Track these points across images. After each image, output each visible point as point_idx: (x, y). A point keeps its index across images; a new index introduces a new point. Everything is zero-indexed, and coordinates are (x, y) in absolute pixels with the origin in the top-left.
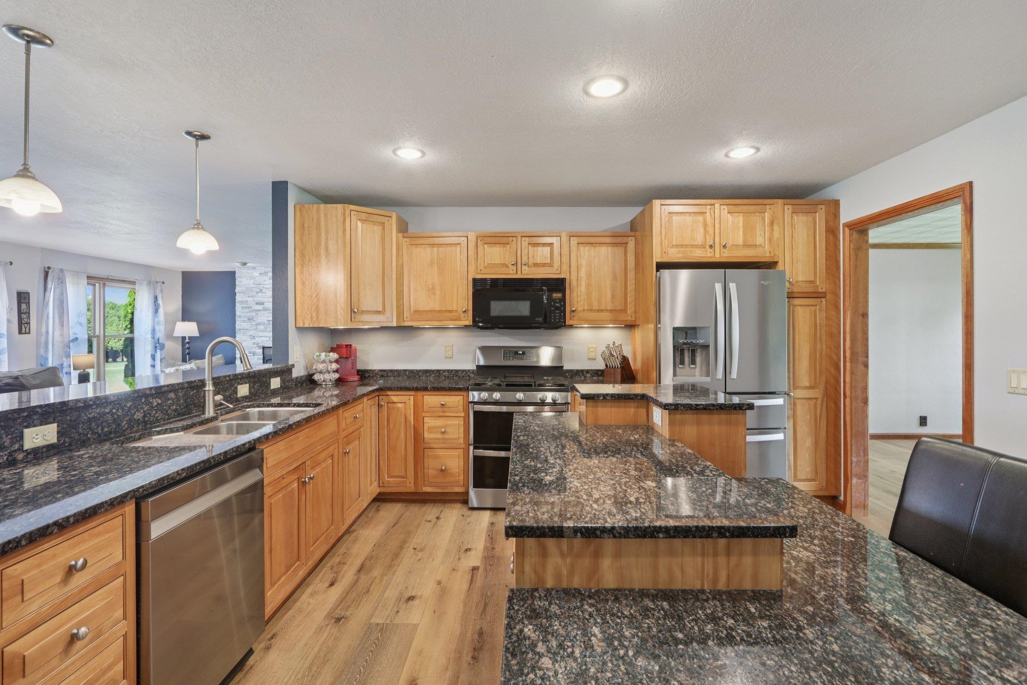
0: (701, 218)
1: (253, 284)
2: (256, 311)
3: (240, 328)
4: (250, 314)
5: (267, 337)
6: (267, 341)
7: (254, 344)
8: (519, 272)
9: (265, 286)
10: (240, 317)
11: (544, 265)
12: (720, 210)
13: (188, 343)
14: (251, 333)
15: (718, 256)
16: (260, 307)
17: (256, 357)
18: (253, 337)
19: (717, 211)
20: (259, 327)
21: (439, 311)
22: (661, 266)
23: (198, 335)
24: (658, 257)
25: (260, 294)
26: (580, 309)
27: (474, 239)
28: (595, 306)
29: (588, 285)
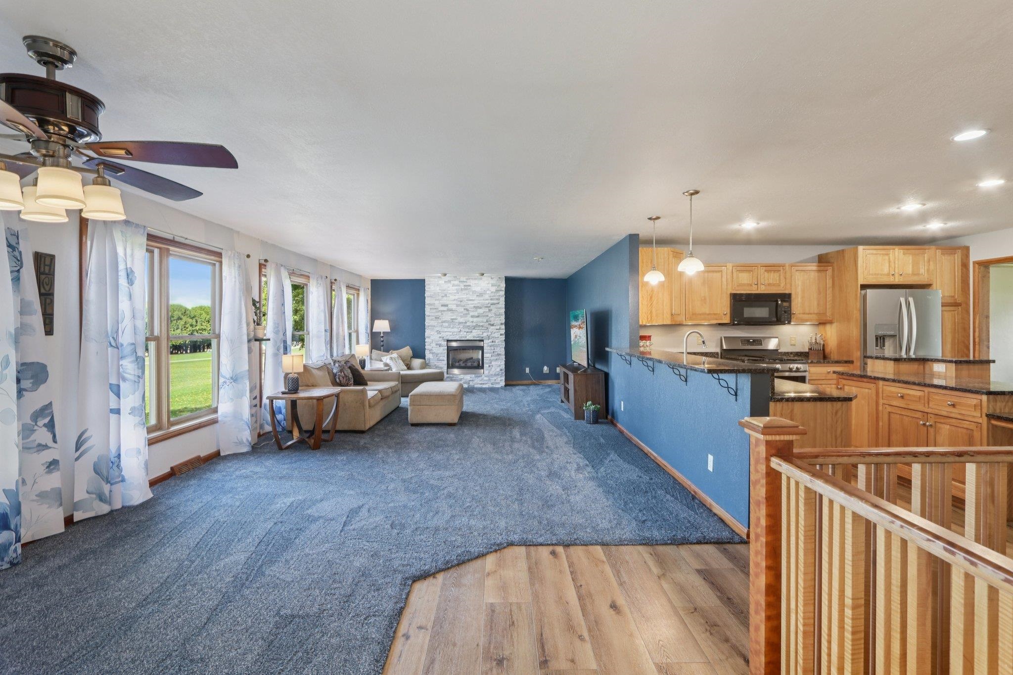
0: (887, 257)
1: (439, 290)
2: (442, 311)
3: (428, 325)
4: (437, 314)
5: (450, 332)
6: (450, 335)
7: (440, 337)
8: (759, 289)
9: (449, 292)
10: (429, 316)
11: (774, 285)
12: (897, 252)
13: (382, 337)
14: (438, 329)
15: (897, 280)
16: (445, 308)
17: (442, 348)
18: (439, 332)
19: (896, 253)
20: (444, 324)
21: (709, 314)
22: (864, 287)
23: (390, 331)
24: (861, 281)
25: (445, 298)
26: (797, 313)
27: (731, 268)
28: (807, 311)
29: (803, 297)
